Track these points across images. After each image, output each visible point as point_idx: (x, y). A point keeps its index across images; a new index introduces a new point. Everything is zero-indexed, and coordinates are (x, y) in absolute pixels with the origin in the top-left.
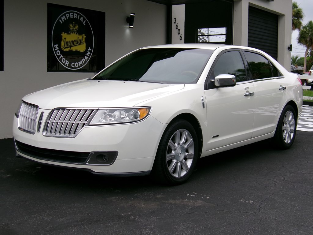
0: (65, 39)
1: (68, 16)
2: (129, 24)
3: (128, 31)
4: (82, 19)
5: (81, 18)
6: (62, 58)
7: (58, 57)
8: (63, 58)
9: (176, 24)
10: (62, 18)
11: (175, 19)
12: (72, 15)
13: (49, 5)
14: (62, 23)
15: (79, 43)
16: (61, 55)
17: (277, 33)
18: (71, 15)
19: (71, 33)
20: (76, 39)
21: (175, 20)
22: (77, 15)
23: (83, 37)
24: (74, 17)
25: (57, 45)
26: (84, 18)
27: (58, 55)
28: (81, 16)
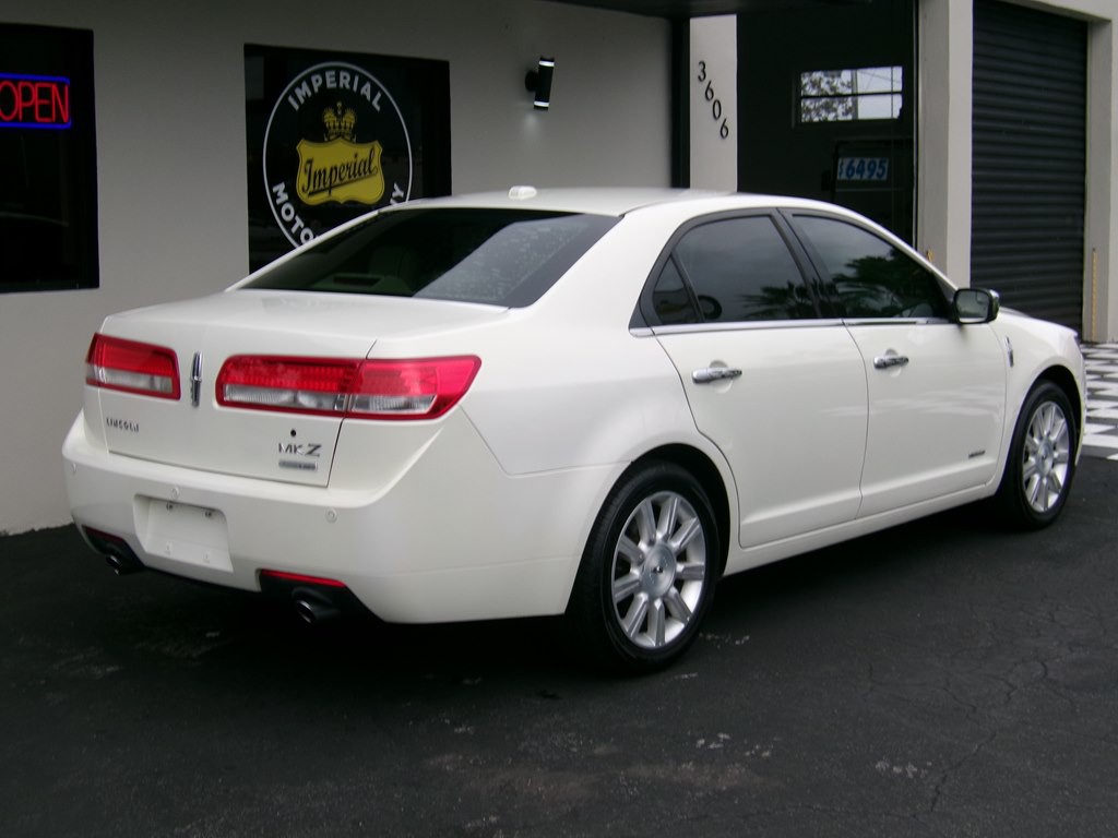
0: (310, 162)
1: (317, 81)
2: (534, 94)
3: (531, 121)
4: (366, 90)
5: (365, 88)
6: (300, 230)
7: (289, 225)
8: (305, 227)
9: (706, 82)
10: (298, 91)
11: (702, 66)
12: (334, 79)
13: (251, 51)
14: (296, 107)
15: (359, 172)
16: (297, 218)
17: (1084, 84)
18: (328, 80)
19: (329, 140)
20: (349, 158)
21: (703, 71)
22: (349, 78)
23: (372, 152)
24: (338, 84)
25: (281, 188)
26: (373, 84)
27: (288, 218)
28: (363, 81)
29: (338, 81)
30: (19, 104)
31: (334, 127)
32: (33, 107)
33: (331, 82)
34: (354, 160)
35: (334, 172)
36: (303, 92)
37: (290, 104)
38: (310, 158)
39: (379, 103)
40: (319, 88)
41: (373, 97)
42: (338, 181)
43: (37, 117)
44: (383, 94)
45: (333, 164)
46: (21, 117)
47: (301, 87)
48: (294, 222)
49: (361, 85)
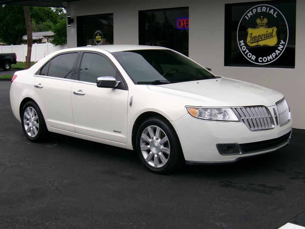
19: (258, 28)
23: (273, 30)
26: (274, 9)
27: (244, 50)
28: (270, 9)
29: (261, 10)
30: (182, 24)
31: (260, 24)
32: (185, 24)
33: (259, 10)
34: (266, 33)
35: (259, 36)
36: (250, 14)
37: (245, 18)
38: (251, 33)
39: (276, 15)
40: (255, 13)
41: (274, 13)
42: (260, 39)
43: (185, 27)
44: (278, 12)
45: (259, 34)
46: (182, 27)
47: (249, 13)
48: (245, 51)
49: (269, 10)
